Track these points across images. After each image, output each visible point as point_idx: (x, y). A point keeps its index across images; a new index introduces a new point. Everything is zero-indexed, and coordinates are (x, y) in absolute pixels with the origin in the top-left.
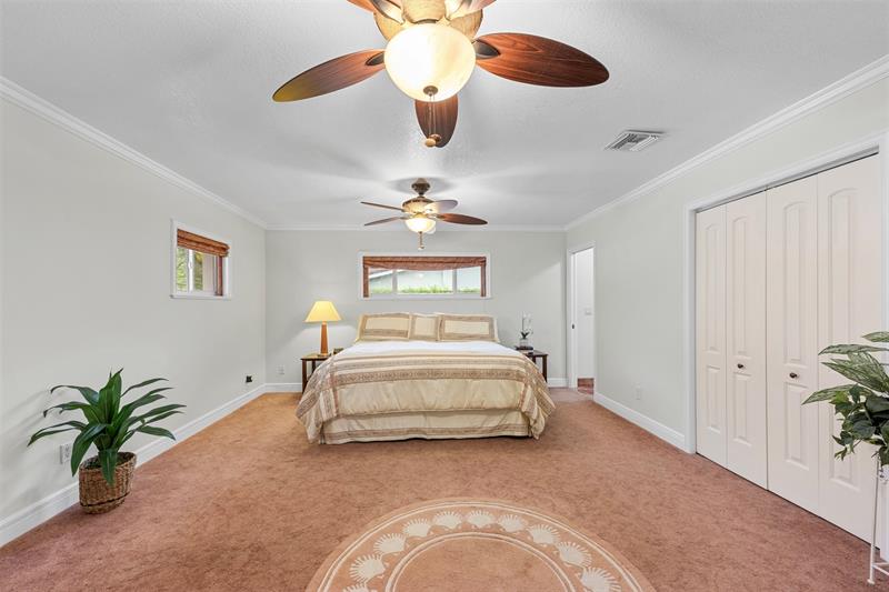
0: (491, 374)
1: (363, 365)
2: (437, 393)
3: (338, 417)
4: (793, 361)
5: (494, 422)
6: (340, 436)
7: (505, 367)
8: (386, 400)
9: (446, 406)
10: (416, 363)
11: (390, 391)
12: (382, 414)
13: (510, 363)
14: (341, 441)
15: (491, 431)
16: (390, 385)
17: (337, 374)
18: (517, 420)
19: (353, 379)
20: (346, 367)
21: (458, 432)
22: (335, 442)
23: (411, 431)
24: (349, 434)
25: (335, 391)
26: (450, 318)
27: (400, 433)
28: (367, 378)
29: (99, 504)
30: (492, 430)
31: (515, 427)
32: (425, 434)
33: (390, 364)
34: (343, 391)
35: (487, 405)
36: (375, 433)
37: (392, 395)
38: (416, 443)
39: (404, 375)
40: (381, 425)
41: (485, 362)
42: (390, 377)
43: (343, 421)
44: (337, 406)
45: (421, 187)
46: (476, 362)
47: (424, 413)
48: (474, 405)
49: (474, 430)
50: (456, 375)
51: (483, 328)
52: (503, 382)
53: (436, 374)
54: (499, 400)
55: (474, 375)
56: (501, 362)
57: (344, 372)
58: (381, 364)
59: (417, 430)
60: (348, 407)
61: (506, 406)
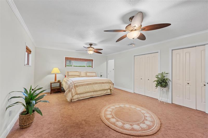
0: (106, 83)
1: (81, 82)
2: (96, 87)
4: (148, 78)
5: (105, 92)
6: (75, 99)
7: (107, 81)
8: (87, 89)
9: (98, 90)
10: (92, 81)
12: (86, 93)
15: (105, 94)
16: (87, 86)
17: (76, 85)
19: (79, 86)
20: (77, 83)
21: (99, 95)
22: (74, 101)
23: (91, 96)
24: (78, 98)
25: (75, 89)
26: (88, 72)
27: (89, 96)
28: (82, 85)
29: (28, 124)
31: (109, 92)
32: (93, 96)
33: (87, 82)
34: (77, 88)
35: (105, 89)
36: (83, 97)
37: (88, 88)
38: (91, 98)
39: (90, 84)
40: (85, 95)
42: (88, 84)
43: (77, 95)
44: (76, 92)
45: (91, 45)
47: (93, 92)
48: (103, 89)
50: (100, 83)
51: (94, 74)
53: (96, 83)
55: (103, 83)
57: (77, 84)
58: (85, 82)
59: (92, 95)
60: (78, 92)
61: (108, 89)
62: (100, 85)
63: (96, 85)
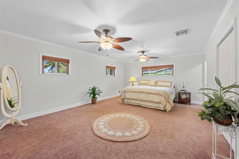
0: (154, 94)
2: (142, 97)
3: (125, 98)
6: (126, 102)
7: (158, 93)
8: (133, 96)
11: (134, 95)
12: (132, 99)
13: (160, 92)
14: (126, 103)
17: (125, 90)
18: (162, 106)
19: (127, 92)
20: (127, 89)
24: (127, 102)
26: (159, 81)
27: (136, 104)
28: (130, 92)
29: (93, 103)
30: (156, 107)
31: (162, 108)
33: (134, 89)
34: (126, 94)
35: (153, 101)
38: (139, 106)
39: (136, 92)
41: (154, 91)
42: (134, 92)
43: (126, 99)
44: (125, 96)
45: (143, 52)
46: (151, 91)
48: (150, 100)
49: (151, 106)
50: (146, 93)
51: (168, 84)
52: (157, 96)
54: (156, 100)
55: (150, 93)
56: (157, 91)
59: (139, 104)
60: (127, 97)
61: (158, 102)
62: (147, 95)
63: (142, 94)
